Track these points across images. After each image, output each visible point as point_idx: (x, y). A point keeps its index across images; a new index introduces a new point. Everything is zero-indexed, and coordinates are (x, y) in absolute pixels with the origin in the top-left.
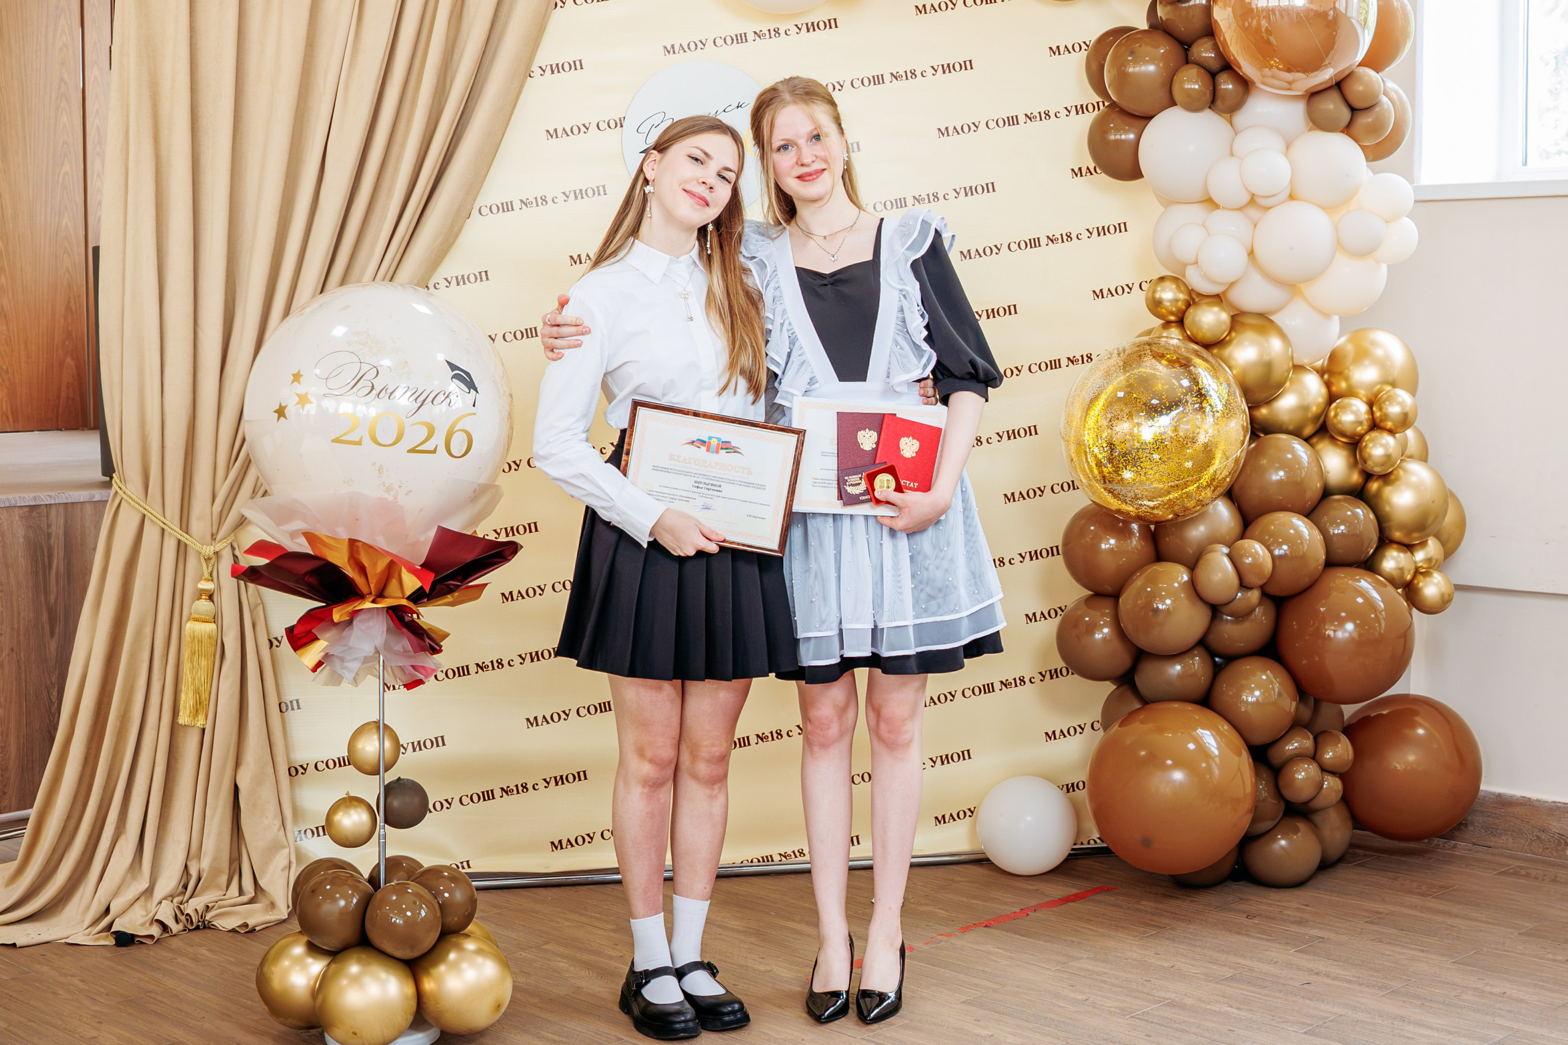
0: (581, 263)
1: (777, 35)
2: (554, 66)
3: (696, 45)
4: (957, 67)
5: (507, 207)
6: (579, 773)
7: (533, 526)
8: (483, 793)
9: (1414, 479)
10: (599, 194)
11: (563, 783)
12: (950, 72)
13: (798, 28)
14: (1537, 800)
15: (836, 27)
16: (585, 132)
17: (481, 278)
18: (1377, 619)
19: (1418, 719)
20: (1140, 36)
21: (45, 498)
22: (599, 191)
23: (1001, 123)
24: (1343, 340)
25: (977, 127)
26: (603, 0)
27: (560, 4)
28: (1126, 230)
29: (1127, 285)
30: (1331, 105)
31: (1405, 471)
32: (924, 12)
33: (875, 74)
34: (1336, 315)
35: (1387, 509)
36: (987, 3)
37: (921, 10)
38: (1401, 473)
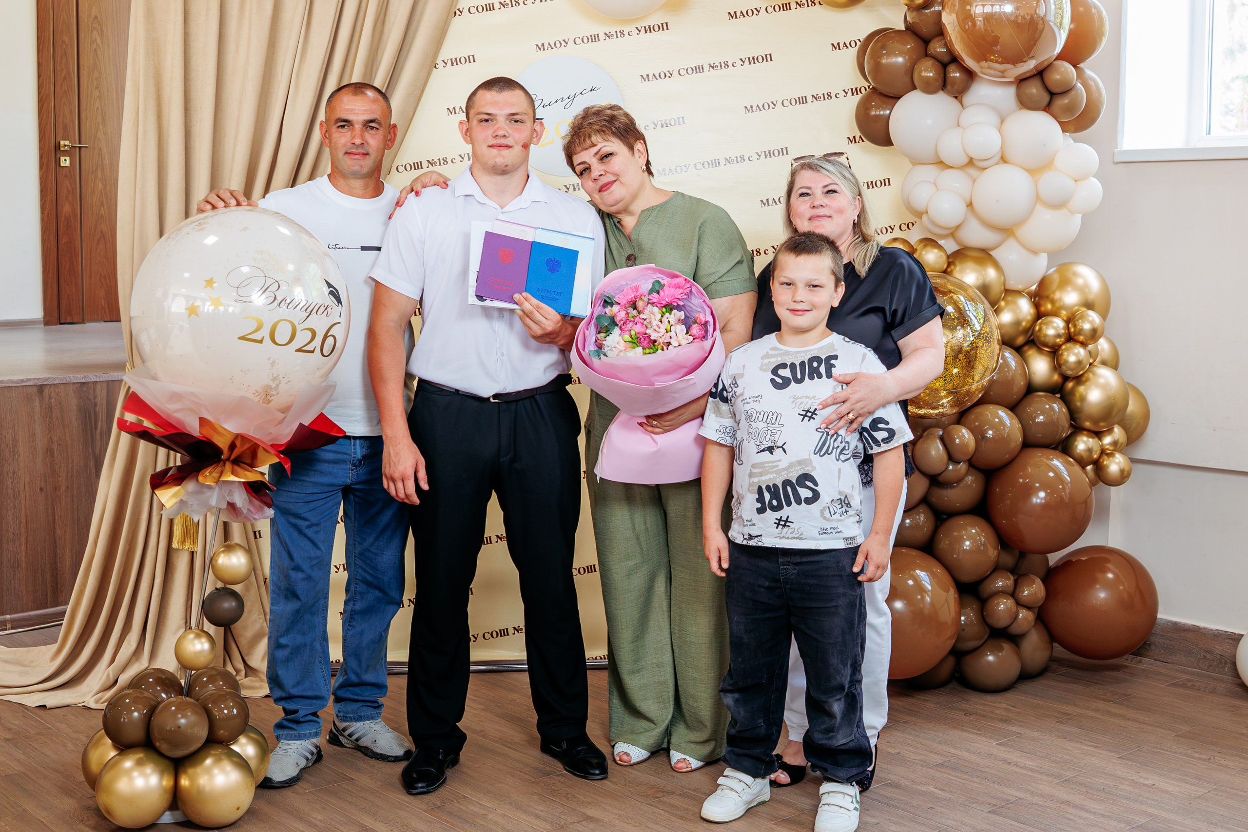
1: (622, 36)
2: (453, 60)
3: (561, 43)
4: (760, 59)
5: (418, 166)
9: (1101, 380)
12: (754, 63)
13: (638, 30)
14: (1205, 628)
15: (667, 29)
18: (1064, 489)
19: (1110, 566)
20: (893, 35)
21: (92, 378)
23: (793, 102)
24: (1051, 270)
25: (775, 105)
26: (490, 10)
27: (458, 13)
28: (889, 184)
29: (890, 227)
30: (1034, 89)
31: (1094, 374)
32: (734, 17)
33: (697, 65)
34: (1044, 252)
35: (1079, 404)
36: (784, 10)
37: (733, 16)
38: (1091, 375)
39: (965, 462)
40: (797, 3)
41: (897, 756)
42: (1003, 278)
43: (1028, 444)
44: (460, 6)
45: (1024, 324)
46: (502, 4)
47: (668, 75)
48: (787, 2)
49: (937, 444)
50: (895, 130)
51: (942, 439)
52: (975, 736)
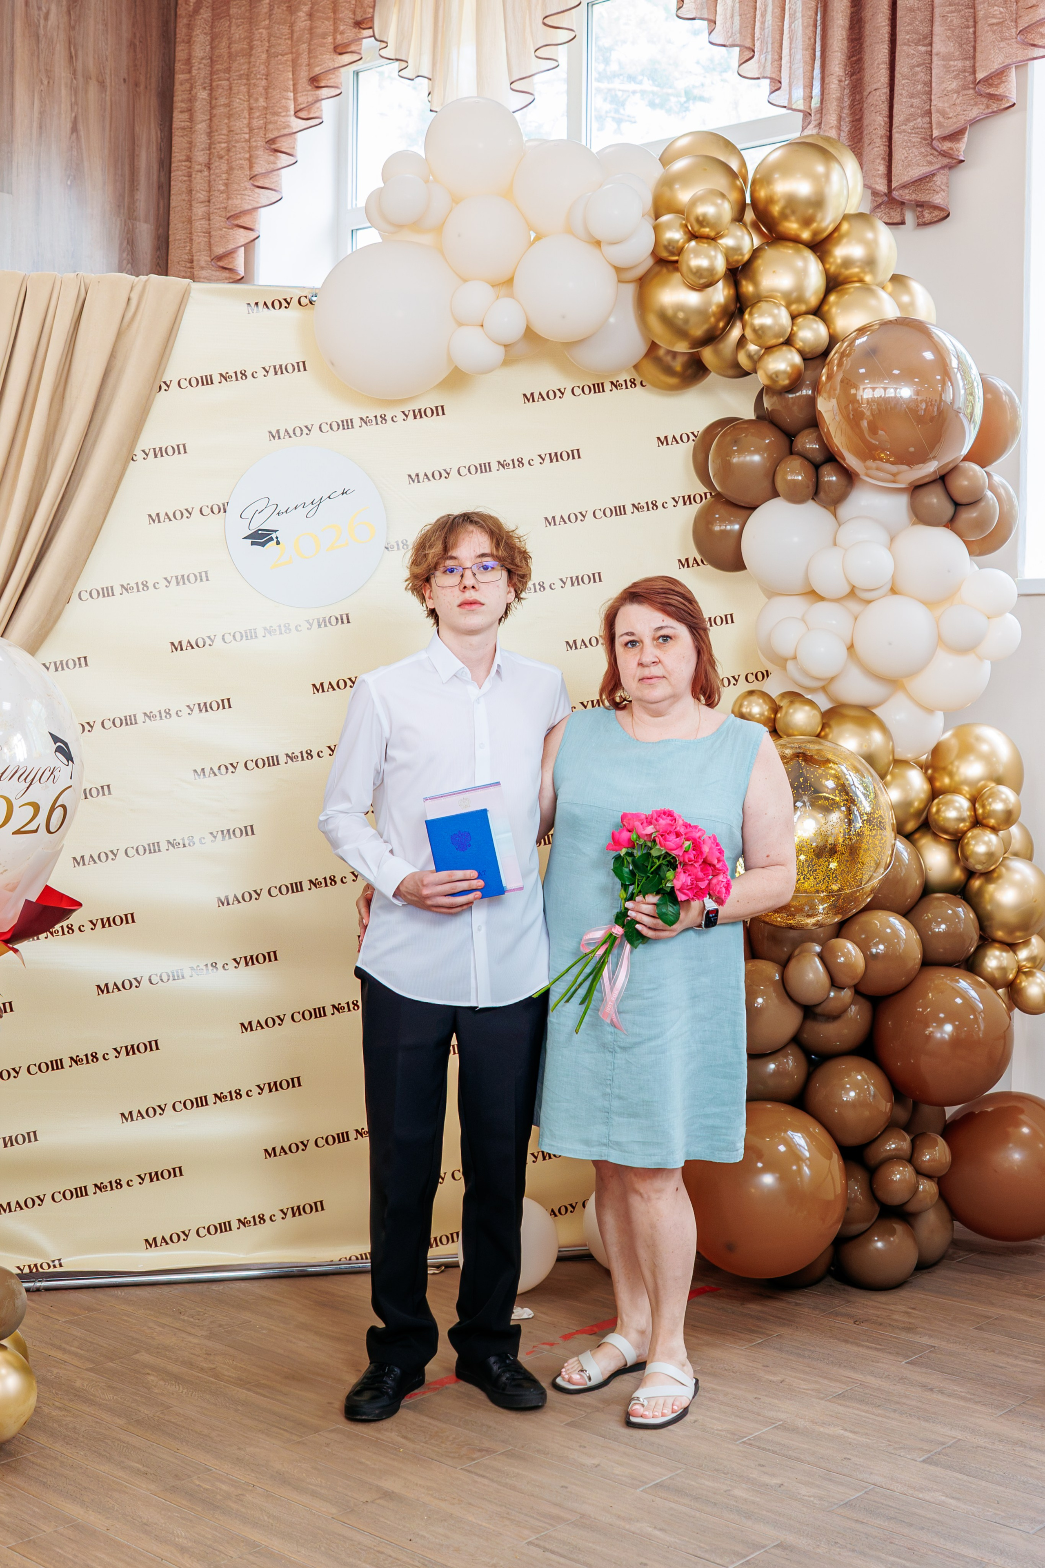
0: (182, 649)
1: (384, 421)
2: (157, 450)
3: (302, 430)
4: (565, 456)
5: (107, 592)
6: (174, 1169)
7: (129, 917)
8: (76, 1189)
9: (1017, 877)
10: (201, 580)
11: (158, 1179)
12: (557, 461)
13: (405, 415)
15: (443, 414)
16: (187, 517)
17: (80, 664)
18: (976, 1020)
19: (1023, 1117)
20: (746, 426)
22: (201, 576)
23: (608, 512)
24: (948, 734)
25: (584, 517)
26: (207, 384)
27: (164, 387)
28: (732, 622)
29: (733, 677)
30: (934, 499)
31: (1008, 869)
32: (531, 400)
33: (482, 462)
34: (941, 710)
35: (989, 907)
36: (595, 392)
37: (529, 398)
38: (1003, 870)
39: (849, 987)
40: (612, 383)
41: (781, 1385)
42: (891, 743)
43: (928, 962)
44: (166, 379)
45: (916, 804)
46: (223, 377)
47: (444, 474)
48: (600, 382)
49: (815, 963)
50: (749, 550)
51: (821, 956)
52: (876, 1353)
